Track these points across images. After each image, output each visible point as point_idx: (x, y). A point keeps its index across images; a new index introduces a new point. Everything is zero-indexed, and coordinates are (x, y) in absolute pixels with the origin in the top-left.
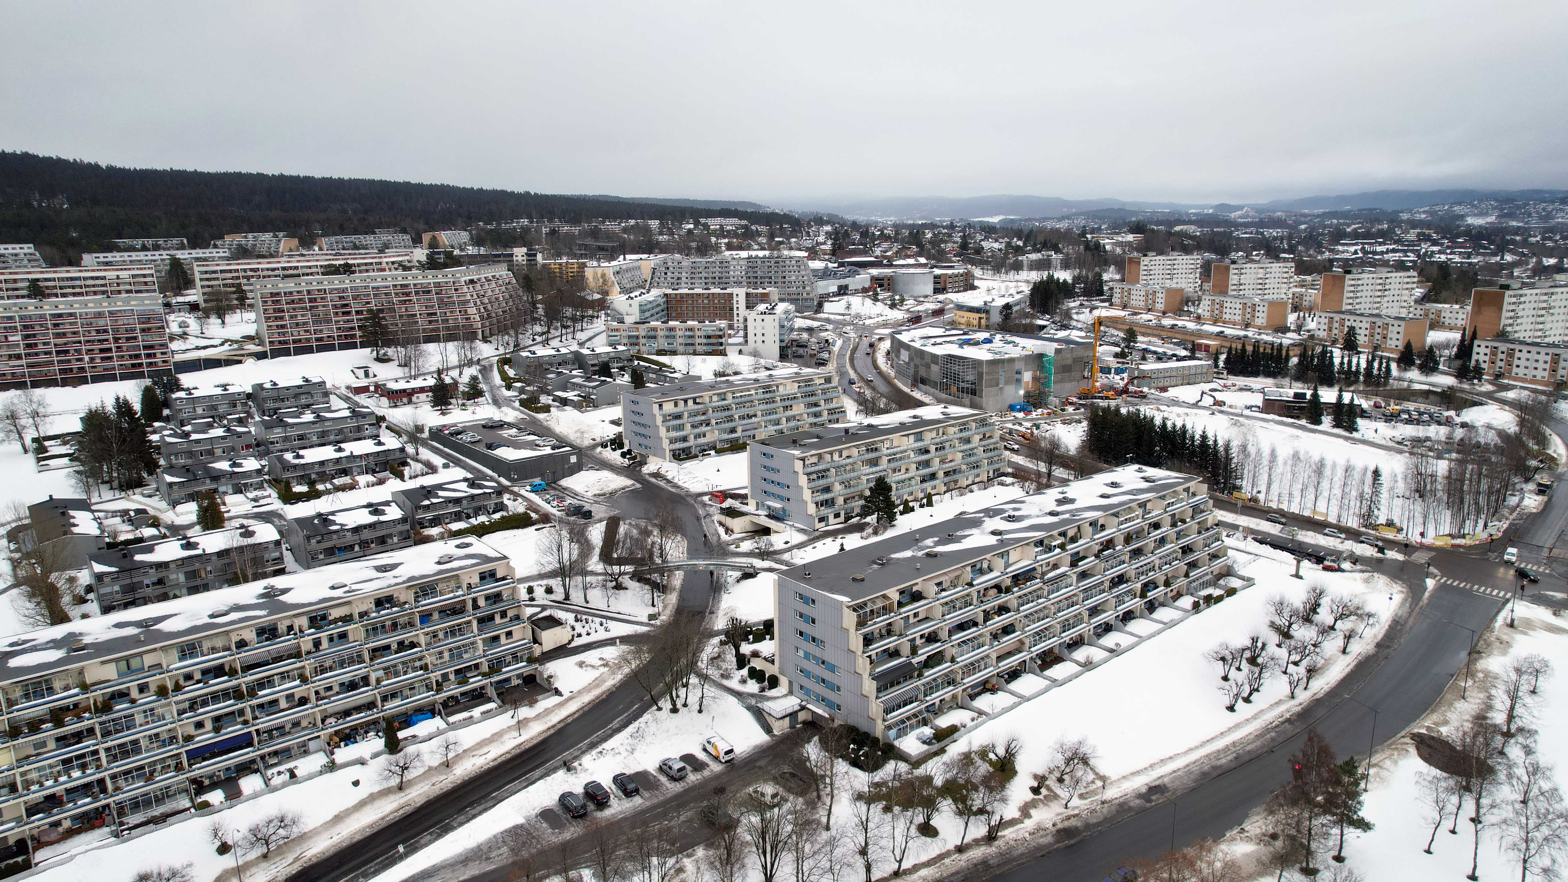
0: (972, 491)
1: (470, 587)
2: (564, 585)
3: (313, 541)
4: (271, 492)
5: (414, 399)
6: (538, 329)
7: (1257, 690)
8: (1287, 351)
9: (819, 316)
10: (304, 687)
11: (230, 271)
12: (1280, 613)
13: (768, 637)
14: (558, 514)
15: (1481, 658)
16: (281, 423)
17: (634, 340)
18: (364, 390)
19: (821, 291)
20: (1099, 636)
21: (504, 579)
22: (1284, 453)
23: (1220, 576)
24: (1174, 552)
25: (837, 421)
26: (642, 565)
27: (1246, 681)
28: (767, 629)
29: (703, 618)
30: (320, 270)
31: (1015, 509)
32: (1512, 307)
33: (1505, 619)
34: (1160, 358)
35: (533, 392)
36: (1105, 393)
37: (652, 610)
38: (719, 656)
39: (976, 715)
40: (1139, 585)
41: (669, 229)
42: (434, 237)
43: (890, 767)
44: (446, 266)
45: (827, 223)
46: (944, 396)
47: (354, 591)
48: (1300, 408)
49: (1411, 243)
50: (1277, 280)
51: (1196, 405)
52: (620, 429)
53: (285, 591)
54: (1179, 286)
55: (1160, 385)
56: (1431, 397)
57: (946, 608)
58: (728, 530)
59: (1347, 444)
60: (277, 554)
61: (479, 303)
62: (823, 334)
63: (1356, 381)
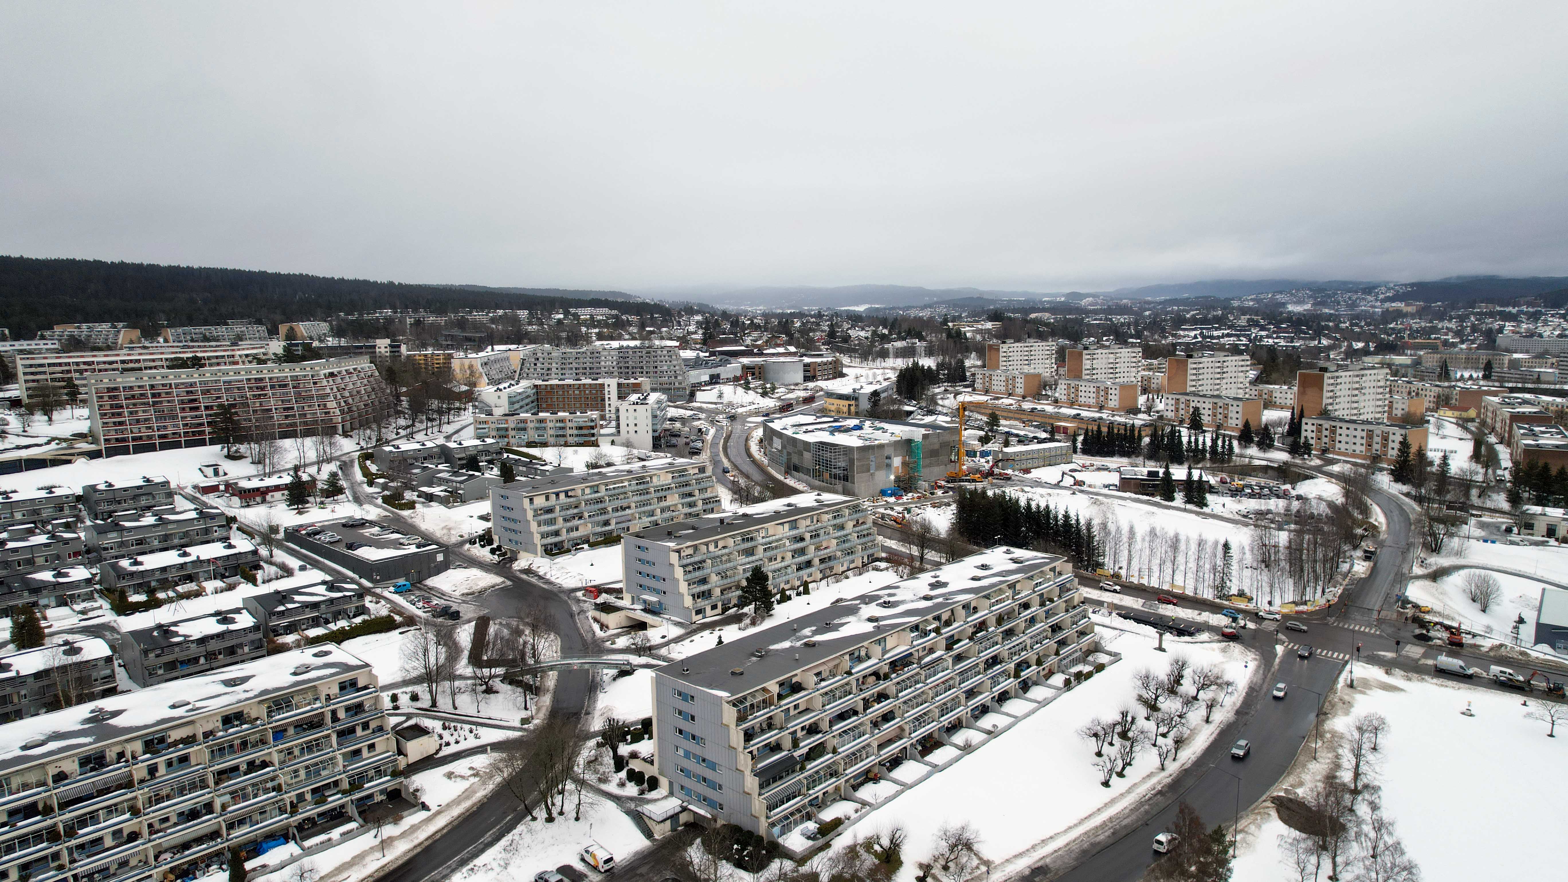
0: (847, 577)
1: (328, 698)
2: (431, 692)
3: (152, 655)
4: (104, 604)
5: (268, 498)
6: (402, 422)
7: (1130, 764)
8: (1139, 431)
9: (691, 404)
10: (135, 821)
11: (60, 364)
12: (1146, 687)
13: (646, 736)
14: (424, 615)
15: (1328, 719)
16: (117, 527)
17: (503, 433)
18: (213, 489)
19: (693, 381)
20: (976, 718)
21: (366, 688)
22: (1141, 530)
23: (1089, 652)
24: (1044, 630)
25: (712, 511)
26: (514, 667)
27: (1119, 756)
28: (645, 728)
29: (579, 719)
30: (164, 363)
31: (890, 595)
32: (1331, 388)
33: (1346, 680)
34: (1022, 440)
35: (396, 488)
36: (971, 476)
37: (524, 714)
38: (596, 759)
39: (859, 806)
40: (1012, 665)
41: (538, 319)
42: (292, 329)
43: (775, 866)
44: (304, 358)
45: (698, 312)
46: (817, 483)
47: (198, 709)
48: (1154, 486)
49: (1243, 329)
50: (1126, 364)
51: (1057, 486)
52: (489, 525)
53: (116, 714)
54: (1037, 371)
55: (1024, 467)
56: (1270, 472)
57: (826, 698)
58: (603, 627)
59: (1198, 519)
60: (108, 672)
61: (339, 397)
62: (696, 423)
63: (1203, 459)
